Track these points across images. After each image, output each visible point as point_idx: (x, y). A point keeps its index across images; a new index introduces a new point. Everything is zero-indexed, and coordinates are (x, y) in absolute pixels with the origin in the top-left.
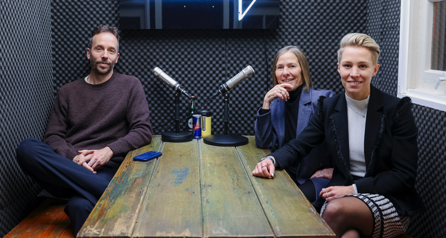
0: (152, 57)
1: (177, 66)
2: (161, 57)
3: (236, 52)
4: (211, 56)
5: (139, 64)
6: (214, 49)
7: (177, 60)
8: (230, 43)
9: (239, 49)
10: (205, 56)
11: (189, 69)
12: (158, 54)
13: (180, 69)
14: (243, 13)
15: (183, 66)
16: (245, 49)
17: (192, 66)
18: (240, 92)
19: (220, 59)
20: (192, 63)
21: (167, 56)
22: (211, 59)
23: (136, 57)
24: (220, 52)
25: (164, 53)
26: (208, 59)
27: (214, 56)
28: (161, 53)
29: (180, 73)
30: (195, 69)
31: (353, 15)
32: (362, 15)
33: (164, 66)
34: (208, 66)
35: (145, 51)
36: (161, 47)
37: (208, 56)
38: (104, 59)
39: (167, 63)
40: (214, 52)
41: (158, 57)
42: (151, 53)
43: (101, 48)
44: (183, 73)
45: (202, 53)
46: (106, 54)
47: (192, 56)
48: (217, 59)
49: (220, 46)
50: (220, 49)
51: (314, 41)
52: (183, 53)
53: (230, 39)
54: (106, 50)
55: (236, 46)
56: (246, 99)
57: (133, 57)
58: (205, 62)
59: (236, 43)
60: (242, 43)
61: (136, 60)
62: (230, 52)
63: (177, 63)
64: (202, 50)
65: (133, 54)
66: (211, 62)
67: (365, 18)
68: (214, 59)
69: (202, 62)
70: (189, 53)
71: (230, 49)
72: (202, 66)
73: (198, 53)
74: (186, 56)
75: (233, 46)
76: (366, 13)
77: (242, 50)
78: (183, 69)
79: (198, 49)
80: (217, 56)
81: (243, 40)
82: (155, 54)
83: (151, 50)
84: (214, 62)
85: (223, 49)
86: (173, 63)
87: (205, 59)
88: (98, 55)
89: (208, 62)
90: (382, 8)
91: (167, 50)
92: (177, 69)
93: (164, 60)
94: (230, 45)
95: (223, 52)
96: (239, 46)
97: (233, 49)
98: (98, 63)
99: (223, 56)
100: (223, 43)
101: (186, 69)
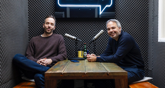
0: (67, 28)
2: (70, 28)
3: (99, 27)
4: (89, 28)
6: (90, 26)
7: (76, 29)
8: (97, 23)
9: (100, 25)
10: (87, 28)
11: (81, 33)
12: (69, 27)
13: (78, 33)
15: (79, 32)
16: (102, 26)
17: (82, 32)
18: (100, 42)
19: (93, 29)
20: (82, 31)
21: (73, 28)
22: (89, 29)
23: (61, 28)
24: (93, 27)
25: (72, 27)
26: (88, 29)
27: (91, 28)
28: (70, 27)
29: (78, 34)
30: (83, 33)
31: (143, 13)
32: (146, 13)
34: (88, 32)
35: (64, 26)
36: (70, 25)
37: (88, 28)
38: (49, 27)
40: (90, 27)
41: (69, 28)
42: (67, 27)
43: (48, 23)
44: (79, 34)
45: (86, 27)
46: (50, 25)
47: (82, 28)
48: (92, 29)
49: (93, 24)
50: (93, 25)
51: (128, 22)
52: (79, 27)
53: (97, 22)
54: (50, 24)
55: (99, 24)
56: (103, 44)
57: (60, 28)
58: (87, 31)
59: (99, 23)
60: (101, 23)
61: (61, 30)
62: (96, 27)
63: (76, 31)
64: (86, 26)
65: (60, 27)
66: (89, 31)
67: (148, 14)
68: (91, 29)
69: (86, 31)
70: (81, 27)
71: (96, 25)
72: (86, 32)
73: (85, 27)
74: (80, 28)
75: (98, 24)
76: (148, 12)
77: (101, 26)
78: (79, 33)
79: (85, 26)
80: (92, 28)
82: (68, 27)
83: (67, 26)
84: (91, 31)
85: (94, 26)
87: (87, 29)
88: (47, 26)
89: (88, 31)
90: (153, 9)
91: (73, 26)
92: (76, 33)
93: (72, 30)
94: (96, 24)
95: (94, 27)
96: (100, 24)
97: (98, 25)
98: (47, 29)
99: (94, 28)
100: (94, 23)
101: (80, 33)
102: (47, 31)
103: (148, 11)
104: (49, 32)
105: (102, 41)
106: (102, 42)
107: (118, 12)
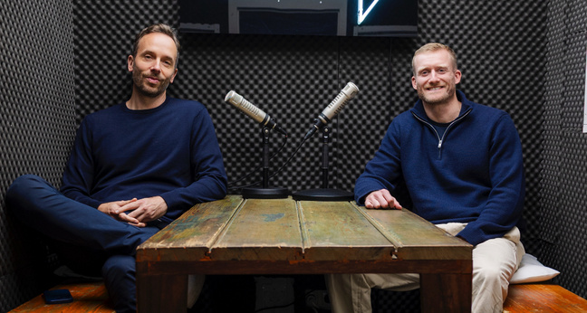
0: (228, 77)
1: (266, 92)
2: (242, 77)
3: (353, 72)
4: (317, 77)
5: (209, 87)
6: (321, 67)
7: (265, 82)
8: (345, 58)
9: (358, 68)
10: (307, 77)
11: (284, 96)
12: (237, 72)
13: (270, 97)
14: (364, 12)
15: (275, 92)
16: (367, 68)
17: (289, 91)
18: (359, 132)
19: (330, 82)
20: (289, 87)
21: (251, 77)
22: (317, 82)
23: (205, 77)
24: (330, 72)
25: (247, 72)
26: (312, 82)
27: (321, 77)
28: (242, 72)
29: (270, 101)
30: (293, 96)
31: (526, 19)
32: (539, 20)
33: (247, 92)
34: (312, 92)
35: (219, 67)
36: (242, 62)
37: (312, 77)
38: (155, 73)
39: (251, 87)
40: (321, 72)
41: (237, 77)
42: (228, 72)
43: (151, 55)
44: (275, 101)
45: (303, 72)
46: (158, 65)
47: (289, 77)
48: (326, 82)
49: (330, 63)
50: (330, 67)
51: (469, 57)
52: (275, 72)
53: (345, 53)
54: (158, 60)
55: (354, 62)
57: (200, 77)
58: (307, 87)
59: (354, 59)
60: (363, 59)
61: (205, 82)
62: (344, 71)
63: (266, 87)
64: (303, 67)
65: (200, 72)
66: (317, 87)
67: (543, 25)
68: (321, 82)
69: (303, 87)
70: (284, 72)
71: (344, 67)
72: (303, 92)
73: (298, 72)
74: (279, 77)
75: (349, 63)
76: (546, 18)
77: (362, 69)
78: (275, 96)
79: (298, 67)
80: (326, 77)
81: (363, 53)
82: (233, 72)
83: (228, 67)
84: (321, 87)
85: (335, 67)
86: (261, 87)
87: (308, 82)
88: (145, 65)
89: (312, 87)
90: (565, 5)
91: (251, 67)
92: (266, 96)
93: (247, 82)
94: (345, 62)
95: (335, 72)
96: (358, 63)
97: (349, 67)
98: (145, 76)
99: (335, 77)
100: (335, 59)
101: (280, 97)
102: (147, 87)
103: (544, 15)
104: (154, 90)
105: (364, 127)
106: (364, 132)
107: (429, 16)
